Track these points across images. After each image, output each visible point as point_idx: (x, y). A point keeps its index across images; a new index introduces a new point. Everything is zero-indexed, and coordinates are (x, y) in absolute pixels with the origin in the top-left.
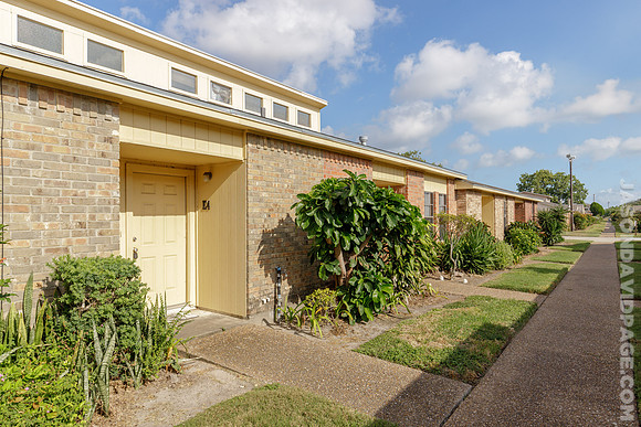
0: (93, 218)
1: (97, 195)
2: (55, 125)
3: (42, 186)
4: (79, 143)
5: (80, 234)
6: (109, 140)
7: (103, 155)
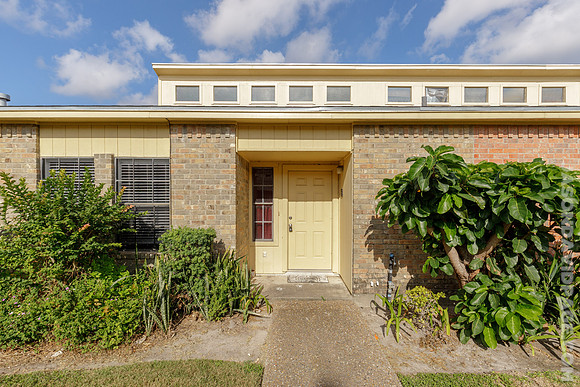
0: (218, 203)
1: (221, 188)
2: (197, 146)
3: (190, 184)
4: (210, 156)
5: (210, 213)
6: (229, 151)
7: (224, 161)
